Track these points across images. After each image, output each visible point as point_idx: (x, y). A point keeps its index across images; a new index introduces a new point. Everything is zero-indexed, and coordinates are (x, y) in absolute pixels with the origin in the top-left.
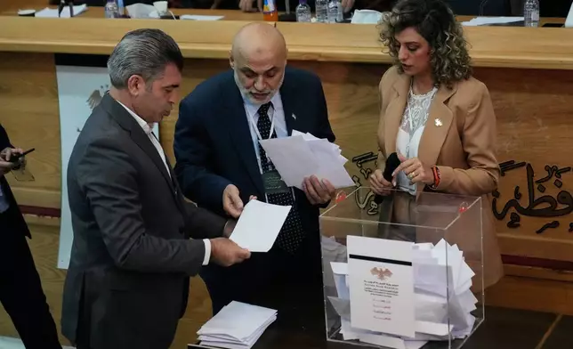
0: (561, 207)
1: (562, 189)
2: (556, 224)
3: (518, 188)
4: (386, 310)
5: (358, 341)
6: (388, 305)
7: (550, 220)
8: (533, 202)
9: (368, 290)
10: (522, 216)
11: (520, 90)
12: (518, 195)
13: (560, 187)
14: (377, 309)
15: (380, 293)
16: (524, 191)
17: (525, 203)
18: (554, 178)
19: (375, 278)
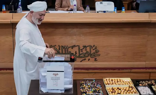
0: (86, 55)
1: (87, 51)
2: (85, 59)
3: (76, 51)
4: (57, 84)
5: (47, 92)
6: (57, 82)
7: (84, 58)
8: (80, 54)
9: (52, 79)
10: (77, 58)
11: (77, 28)
12: (76, 53)
13: (86, 50)
14: (54, 84)
15: (55, 79)
16: (77, 52)
17: (78, 55)
18: (85, 49)
19: (54, 76)
